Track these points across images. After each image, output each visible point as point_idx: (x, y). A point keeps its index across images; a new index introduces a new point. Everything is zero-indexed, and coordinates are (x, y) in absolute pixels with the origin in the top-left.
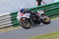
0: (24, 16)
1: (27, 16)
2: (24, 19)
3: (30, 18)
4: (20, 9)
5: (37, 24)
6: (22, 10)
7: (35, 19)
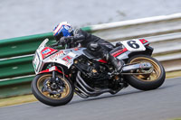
0: (52, 59)
1: (67, 57)
2: (53, 69)
7: (94, 71)
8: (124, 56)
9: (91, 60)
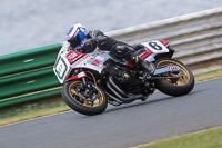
0: (81, 64)
2: (82, 74)
3: (106, 73)
4: (71, 35)
5: (135, 94)
6: (78, 36)
7: (126, 75)
8: (150, 59)
9: (118, 64)
